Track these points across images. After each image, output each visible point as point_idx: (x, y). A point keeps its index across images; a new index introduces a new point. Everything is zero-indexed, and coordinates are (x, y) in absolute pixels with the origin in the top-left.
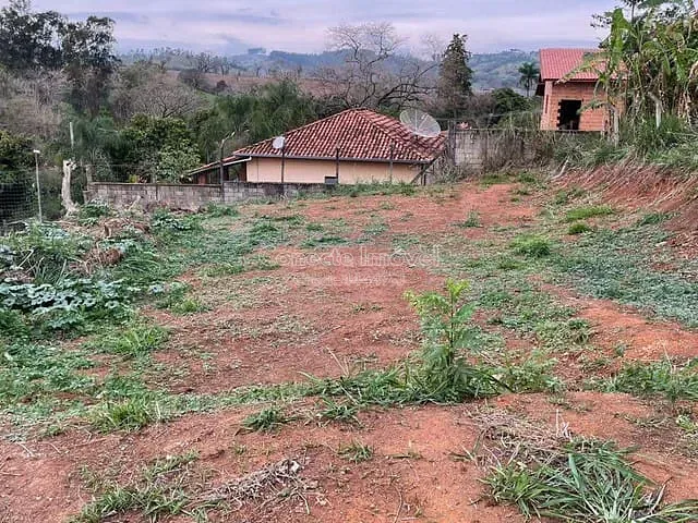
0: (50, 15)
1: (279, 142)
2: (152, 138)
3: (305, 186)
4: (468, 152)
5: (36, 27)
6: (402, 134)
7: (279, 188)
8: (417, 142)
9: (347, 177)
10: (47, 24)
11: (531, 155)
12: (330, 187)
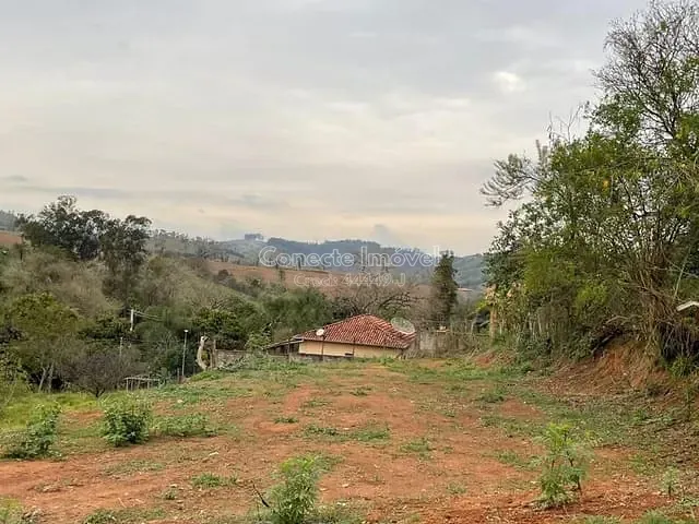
0: (94, 214)
1: (320, 332)
2: (212, 325)
3: (336, 357)
4: (427, 343)
5: (81, 222)
6: (392, 332)
7: (321, 357)
8: (401, 337)
9: (359, 353)
10: (91, 221)
11: (461, 347)
12: (349, 358)
